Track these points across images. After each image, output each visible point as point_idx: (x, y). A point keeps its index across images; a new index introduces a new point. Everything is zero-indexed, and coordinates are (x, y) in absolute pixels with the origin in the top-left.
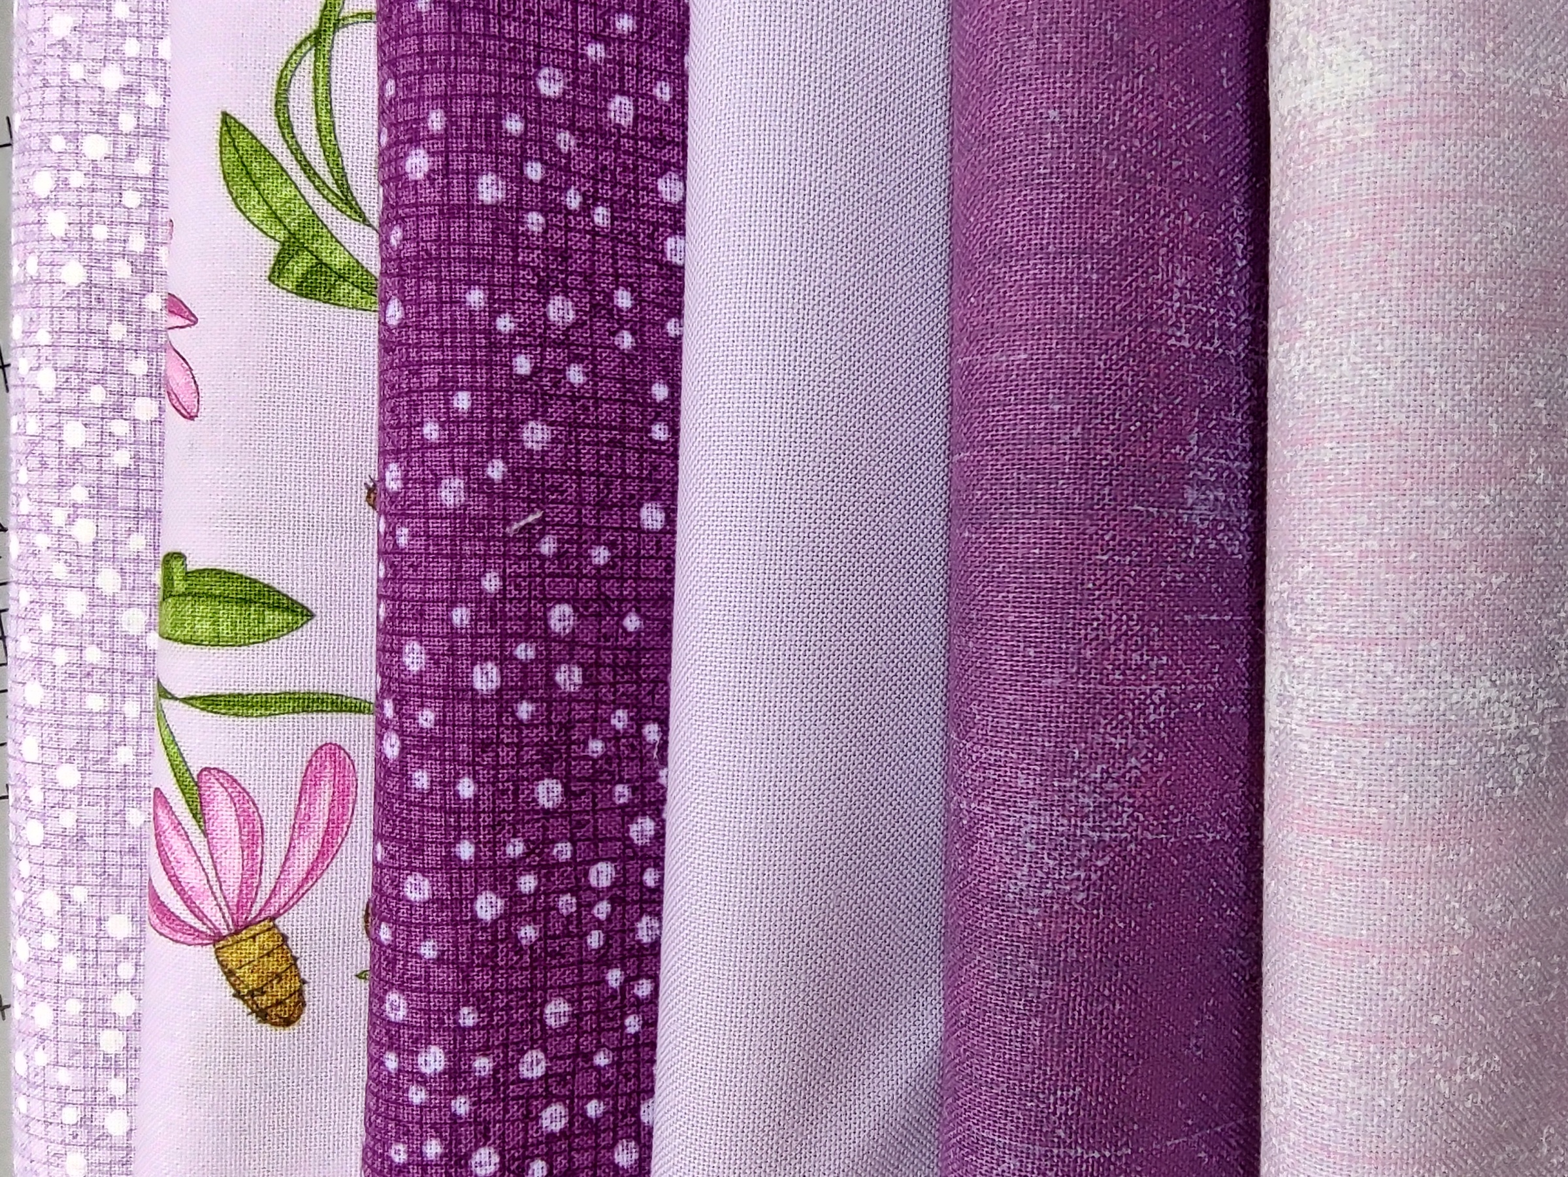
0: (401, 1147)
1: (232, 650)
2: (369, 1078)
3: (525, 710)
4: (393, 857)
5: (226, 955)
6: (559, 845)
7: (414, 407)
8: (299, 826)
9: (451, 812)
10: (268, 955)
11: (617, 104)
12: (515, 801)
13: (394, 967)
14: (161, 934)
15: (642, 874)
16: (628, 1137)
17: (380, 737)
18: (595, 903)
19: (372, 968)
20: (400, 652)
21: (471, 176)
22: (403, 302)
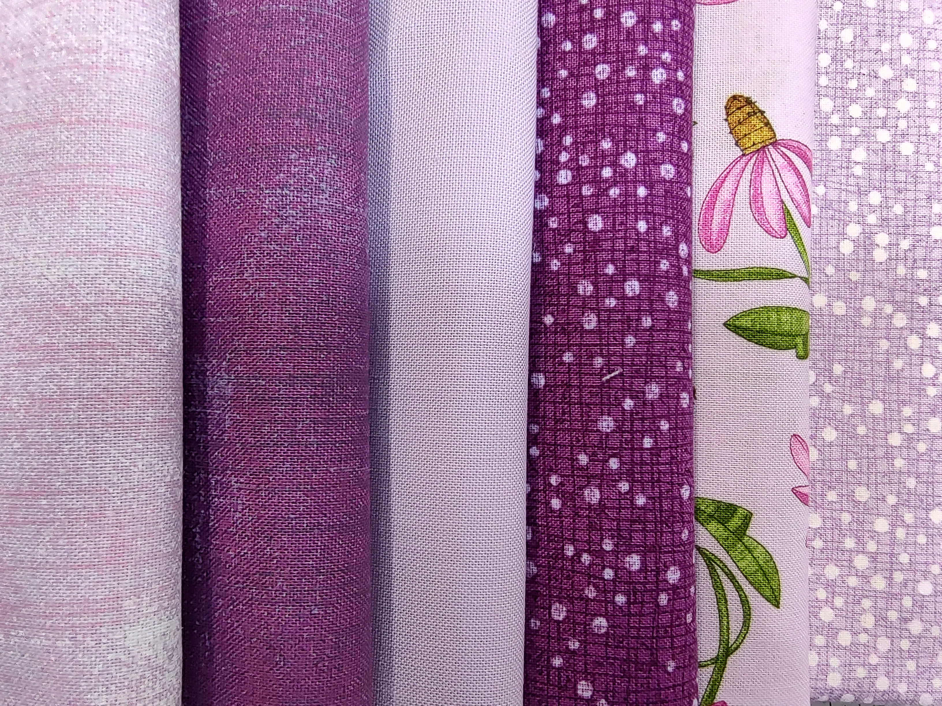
0: (675, 29)
1: (769, 304)
2: (692, 68)
3: (610, 269)
4: (681, 189)
5: (769, 134)
6: (589, 194)
7: (674, 439)
8: (730, 205)
9: (649, 213)
10: (746, 135)
11: (561, 615)
12: (614, 219)
13: (680, 127)
14: (806, 146)
15: (541, 177)
16: (547, 29)
17: (689, 255)
18: (568, 161)
19: (691, 128)
20: (680, 302)
21: (644, 568)
22: (681, 498)
